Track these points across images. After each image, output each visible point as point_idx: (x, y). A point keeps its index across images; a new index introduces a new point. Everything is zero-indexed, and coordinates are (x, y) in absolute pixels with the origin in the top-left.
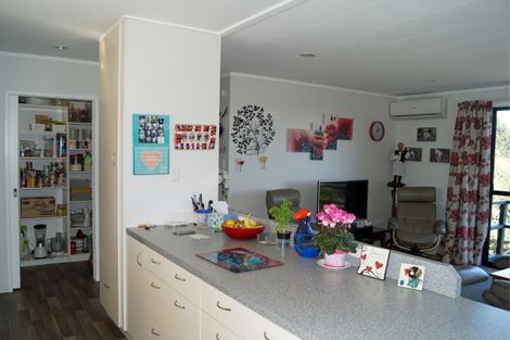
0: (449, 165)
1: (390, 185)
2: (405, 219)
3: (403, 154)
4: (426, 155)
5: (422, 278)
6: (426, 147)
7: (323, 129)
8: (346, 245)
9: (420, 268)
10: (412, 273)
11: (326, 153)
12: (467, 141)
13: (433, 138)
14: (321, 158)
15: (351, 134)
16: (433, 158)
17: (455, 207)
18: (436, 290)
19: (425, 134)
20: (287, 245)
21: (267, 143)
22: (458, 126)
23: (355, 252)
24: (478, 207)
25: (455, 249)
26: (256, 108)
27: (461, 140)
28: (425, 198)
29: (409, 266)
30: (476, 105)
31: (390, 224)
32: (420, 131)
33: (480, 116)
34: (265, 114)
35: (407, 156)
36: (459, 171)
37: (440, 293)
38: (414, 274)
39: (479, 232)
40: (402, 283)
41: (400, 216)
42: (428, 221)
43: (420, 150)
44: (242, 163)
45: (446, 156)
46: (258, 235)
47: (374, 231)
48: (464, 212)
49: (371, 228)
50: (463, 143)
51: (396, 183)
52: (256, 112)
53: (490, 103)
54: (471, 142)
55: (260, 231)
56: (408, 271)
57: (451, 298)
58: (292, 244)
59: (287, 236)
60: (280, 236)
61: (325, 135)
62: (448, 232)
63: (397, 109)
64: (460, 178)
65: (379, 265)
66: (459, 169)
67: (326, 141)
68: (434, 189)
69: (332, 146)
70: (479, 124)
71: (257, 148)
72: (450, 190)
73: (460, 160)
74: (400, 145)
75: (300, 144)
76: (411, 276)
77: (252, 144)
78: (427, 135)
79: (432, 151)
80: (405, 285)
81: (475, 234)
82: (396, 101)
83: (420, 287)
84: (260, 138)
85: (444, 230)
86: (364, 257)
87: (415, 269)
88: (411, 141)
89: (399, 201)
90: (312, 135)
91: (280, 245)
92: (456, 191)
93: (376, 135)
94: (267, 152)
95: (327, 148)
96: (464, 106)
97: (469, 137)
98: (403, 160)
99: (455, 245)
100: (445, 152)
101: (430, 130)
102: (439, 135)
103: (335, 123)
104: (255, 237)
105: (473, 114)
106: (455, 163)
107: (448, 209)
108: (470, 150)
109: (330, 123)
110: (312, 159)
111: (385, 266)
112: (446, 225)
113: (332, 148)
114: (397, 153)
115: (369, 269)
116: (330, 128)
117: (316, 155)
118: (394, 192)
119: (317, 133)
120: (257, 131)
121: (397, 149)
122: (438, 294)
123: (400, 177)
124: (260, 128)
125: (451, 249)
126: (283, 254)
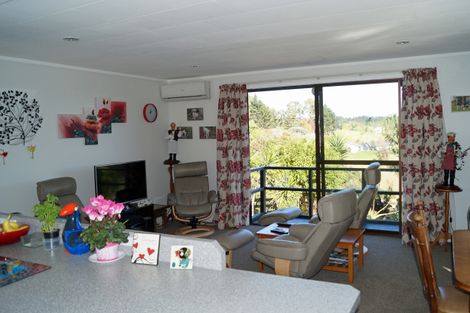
0: (215, 140)
1: (166, 163)
2: (182, 194)
3: (176, 133)
4: (196, 133)
5: (191, 257)
6: (195, 125)
7: (96, 113)
8: (117, 235)
9: (189, 247)
10: (182, 254)
11: (101, 137)
12: (229, 119)
13: (201, 117)
14: (96, 143)
15: (124, 117)
16: (202, 135)
17: (224, 177)
18: (205, 266)
19: (194, 114)
20: (56, 244)
21: (34, 131)
22: (221, 106)
23: (126, 241)
24: (242, 175)
25: (227, 214)
26: (18, 94)
27: (224, 118)
28: (198, 172)
29: (179, 248)
30: (234, 88)
31: (169, 200)
32: (189, 111)
33: (237, 97)
34: (30, 100)
35: (179, 135)
36: (224, 146)
37: (209, 268)
38: (183, 255)
39: (245, 196)
40: (174, 265)
41: (178, 191)
42: (203, 192)
43: (191, 128)
44: (5, 154)
45: (213, 133)
46: (22, 238)
47: (155, 208)
48: (232, 181)
49: (152, 206)
50: (226, 121)
51: (172, 161)
52: (19, 98)
53: (245, 86)
54: (233, 120)
55: (24, 232)
56: (178, 253)
57: (218, 272)
58: (61, 242)
59: (56, 234)
60: (47, 236)
61: (99, 119)
62: (220, 200)
63: (168, 92)
64: (225, 152)
65: (150, 251)
66: (225, 144)
67: (100, 125)
68: (205, 163)
69: (107, 130)
70: (237, 104)
71: (23, 136)
72: (218, 163)
73: (225, 136)
74: (173, 125)
75: (72, 129)
76: (181, 257)
77: (17, 133)
78: (195, 115)
79: (201, 129)
80: (177, 267)
81: (242, 199)
82: (166, 84)
83: (190, 267)
84: (26, 126)
85: (216, 199)
86: (136, 246)
87: (185, 250)
88: (182, 121)
89: (176, 178)
90: (84, 120)
91: (48, 245)
92: (224, 164)
93: (150, 117)
94: (35, 140)
95: (102, 132)
96: (224, 88)
97: (230, 115)
98: (176, 138)
99: (227, 211)
100: (212, 129)
101: (198, 111)
102: (205, 114)
103: (108, 107)
104: (19, 240)
105: (232, 95)
106: (220, 139)
107: (218, 180)
108: (231, 127)
109: (102, 106)
110: (86, 144)
111: (156, 252)
112: (219, 194)
113: (106, 132)
114: (170, 132)
115: (142, 256)
116: (103, 112)
117: (91, 140)
118: (170, 169)
119: (90, 117)
120: (21, 119)
121: (170, 128)
122: (206, 270)
123: (175, 155)
124: (25, 115)
125: (224, 216)
126: (52, 254)
